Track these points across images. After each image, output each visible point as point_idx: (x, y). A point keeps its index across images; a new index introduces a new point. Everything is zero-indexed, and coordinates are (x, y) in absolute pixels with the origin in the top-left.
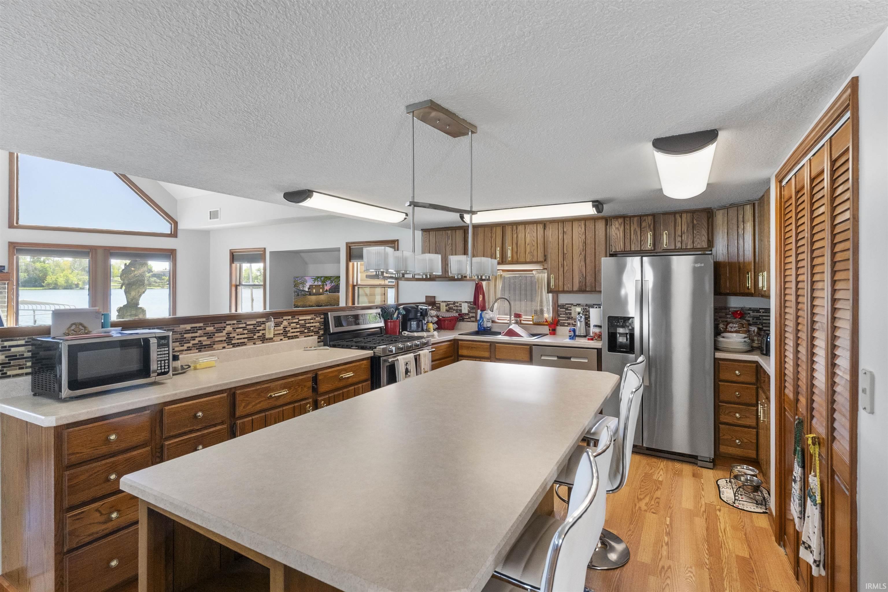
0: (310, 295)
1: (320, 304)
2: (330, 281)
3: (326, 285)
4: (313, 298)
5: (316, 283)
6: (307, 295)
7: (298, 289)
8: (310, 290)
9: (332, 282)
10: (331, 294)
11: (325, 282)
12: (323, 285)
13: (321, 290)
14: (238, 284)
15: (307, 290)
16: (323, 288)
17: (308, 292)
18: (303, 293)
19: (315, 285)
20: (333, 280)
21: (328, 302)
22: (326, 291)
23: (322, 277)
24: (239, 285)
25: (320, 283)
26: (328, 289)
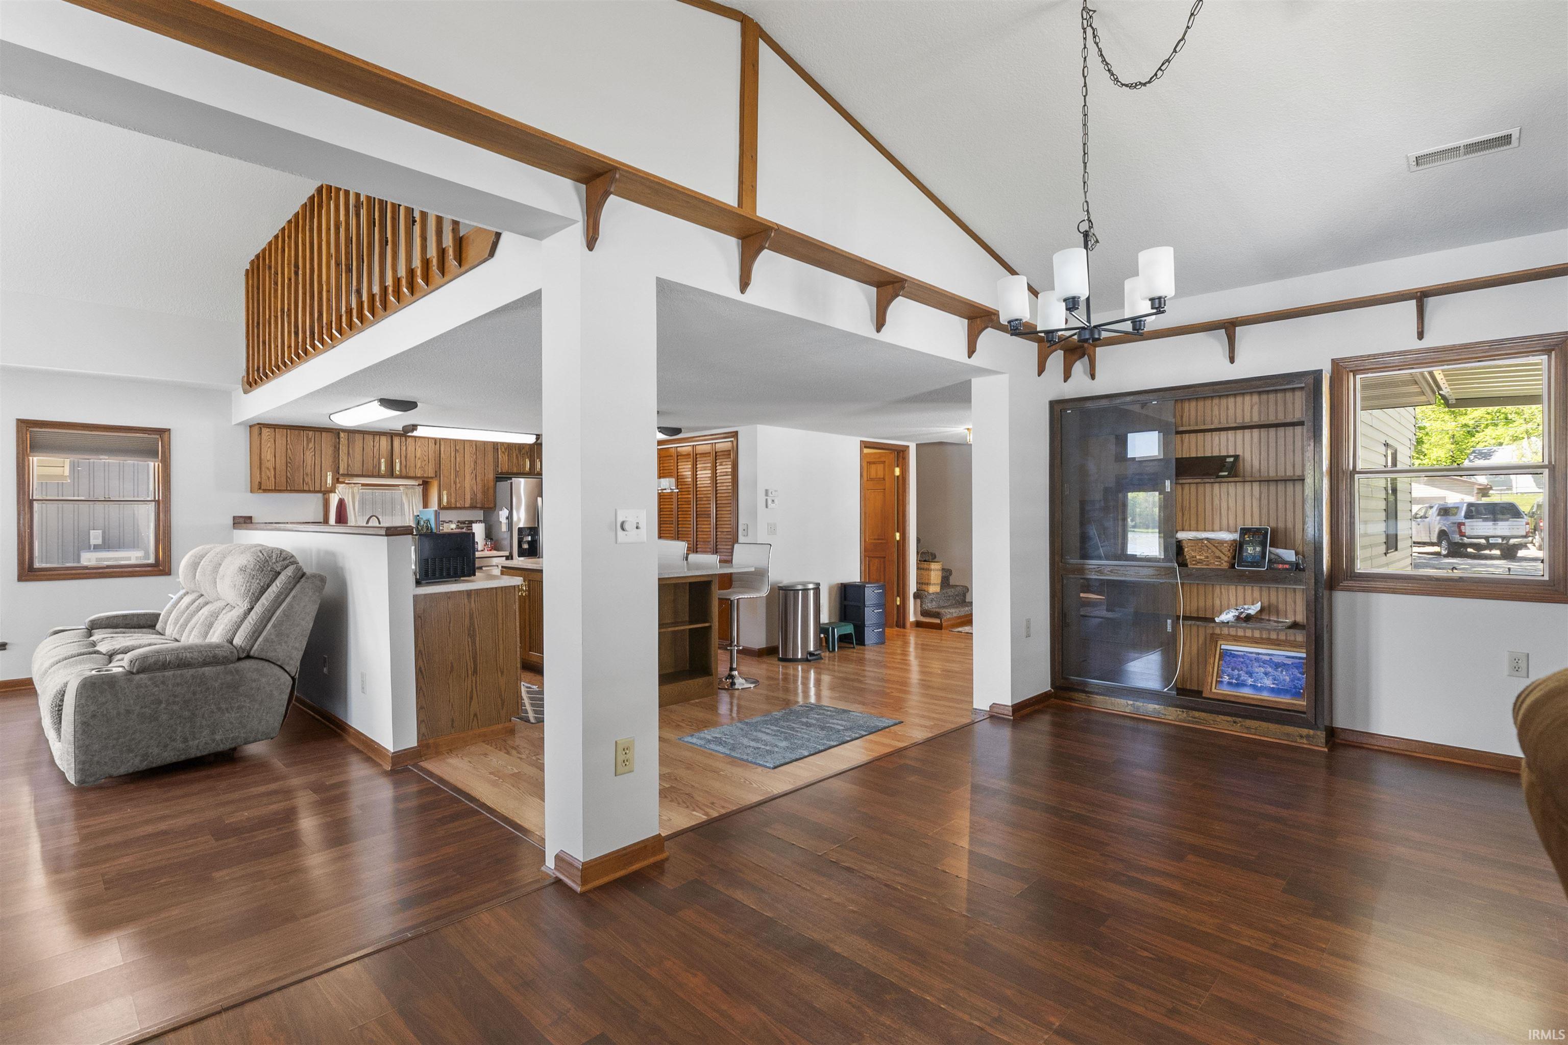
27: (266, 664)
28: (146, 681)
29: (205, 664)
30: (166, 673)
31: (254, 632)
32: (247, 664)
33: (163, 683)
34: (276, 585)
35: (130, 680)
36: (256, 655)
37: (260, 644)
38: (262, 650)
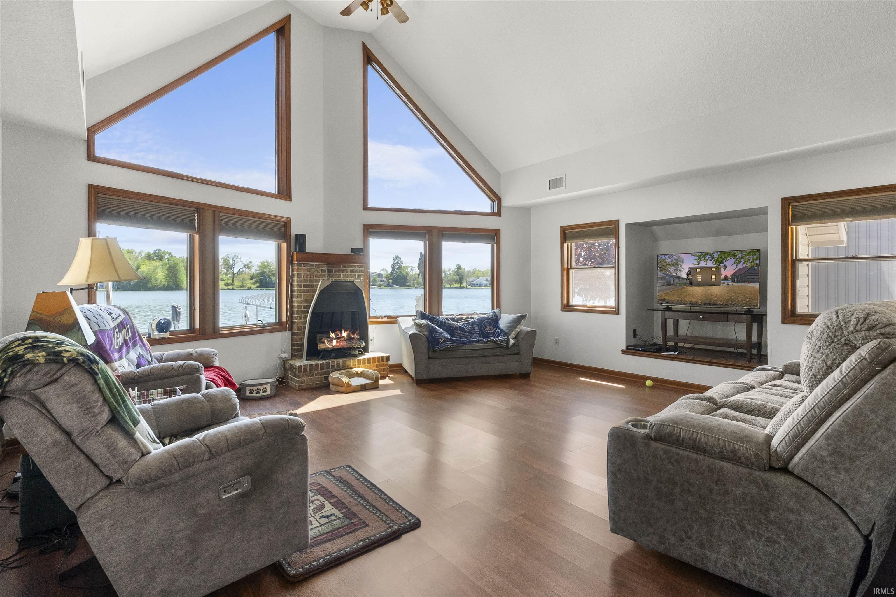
0: (691, 284)
1: (712, 302)
2: (733, 260)
3: (725, 267)
4: (698, 291)
5: (703, 264)
6: (685, 284)
7: (669, 275)
8: (690, 277)
9: (738, 262)
10: (734, 284)
11: (721, 262)
12: (718, 269)
13: (714, 277)
14: (569, 267)
15: (684, 276)
16: (718, 273)
17: (687, 279)
18: (677, 281)
19: (701, 268)
20: (742, 258)
21: (728, 299)
22: (726, 278)
23: (713, 253)
24: (570, 269)
25: (710, 264)
26: (729, 275)
27: (814, 492)
28: (661, 453)
29: (723, 458)
30: (681, 452)
31: (796, 436)
32: (781, 479)
33: (678, 462)
34: (841, 371)
35: (647, 445)
36: (796, 472)
37: (802, 458)
38: (806, 468)
